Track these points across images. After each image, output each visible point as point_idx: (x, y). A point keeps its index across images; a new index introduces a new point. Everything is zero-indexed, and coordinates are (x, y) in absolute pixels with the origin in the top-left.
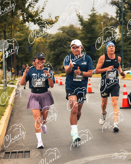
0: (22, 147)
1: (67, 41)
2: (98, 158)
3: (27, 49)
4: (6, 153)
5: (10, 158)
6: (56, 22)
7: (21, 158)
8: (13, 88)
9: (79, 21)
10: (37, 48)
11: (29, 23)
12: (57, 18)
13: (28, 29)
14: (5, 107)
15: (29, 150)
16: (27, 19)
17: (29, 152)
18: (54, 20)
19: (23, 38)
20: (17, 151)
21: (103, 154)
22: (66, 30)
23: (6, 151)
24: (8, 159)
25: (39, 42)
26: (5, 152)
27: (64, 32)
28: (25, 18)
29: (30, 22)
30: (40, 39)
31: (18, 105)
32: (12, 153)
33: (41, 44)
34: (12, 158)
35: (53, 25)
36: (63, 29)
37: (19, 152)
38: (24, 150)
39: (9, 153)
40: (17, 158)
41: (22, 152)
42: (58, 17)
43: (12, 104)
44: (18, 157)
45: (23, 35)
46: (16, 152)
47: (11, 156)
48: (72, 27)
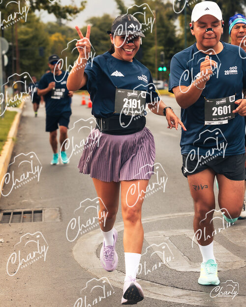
0: (29, 204)
1: (99, 39)
2: (148, 220)
3: (37, 53)
4: (5, 214)
5: (11, 222)
6: (81, 10)
7: (28, 221)
8: (15, 113)
9: (118, 8)
10: (53, 51)
11: (39, 10)
12: (83, 4)
13: (38, 20)
14: (3, 143)
15: (40, 209)
16: (37, 6)
17: (41, 212)
18: (79, 6)
19: (31, 35)
20: (22, 210)
21: (157, 214)
22: (98, 23)
23: (5, 211)
24: (8, 223)
25: (55, 42)
26: (2, 213)
27: (94, 25)
28: (34, 5)
29: (42, 10)
30: (58, 37)
31: (24, 139)
32: (15, 213)
33: (59, 44)
34: (14, 222)
35: (78, 14)
36: (93, 21)
37: (25, 213)
38: (33, 209)
39: (9, 214)
40: (23, 222)
41: (30, 212)
42: (86, 2)
43: (15, 138)
44: (23, 220)
45: (30, 30)
46: (20, 213)
47: (13, 218)
48: (106, 17)
